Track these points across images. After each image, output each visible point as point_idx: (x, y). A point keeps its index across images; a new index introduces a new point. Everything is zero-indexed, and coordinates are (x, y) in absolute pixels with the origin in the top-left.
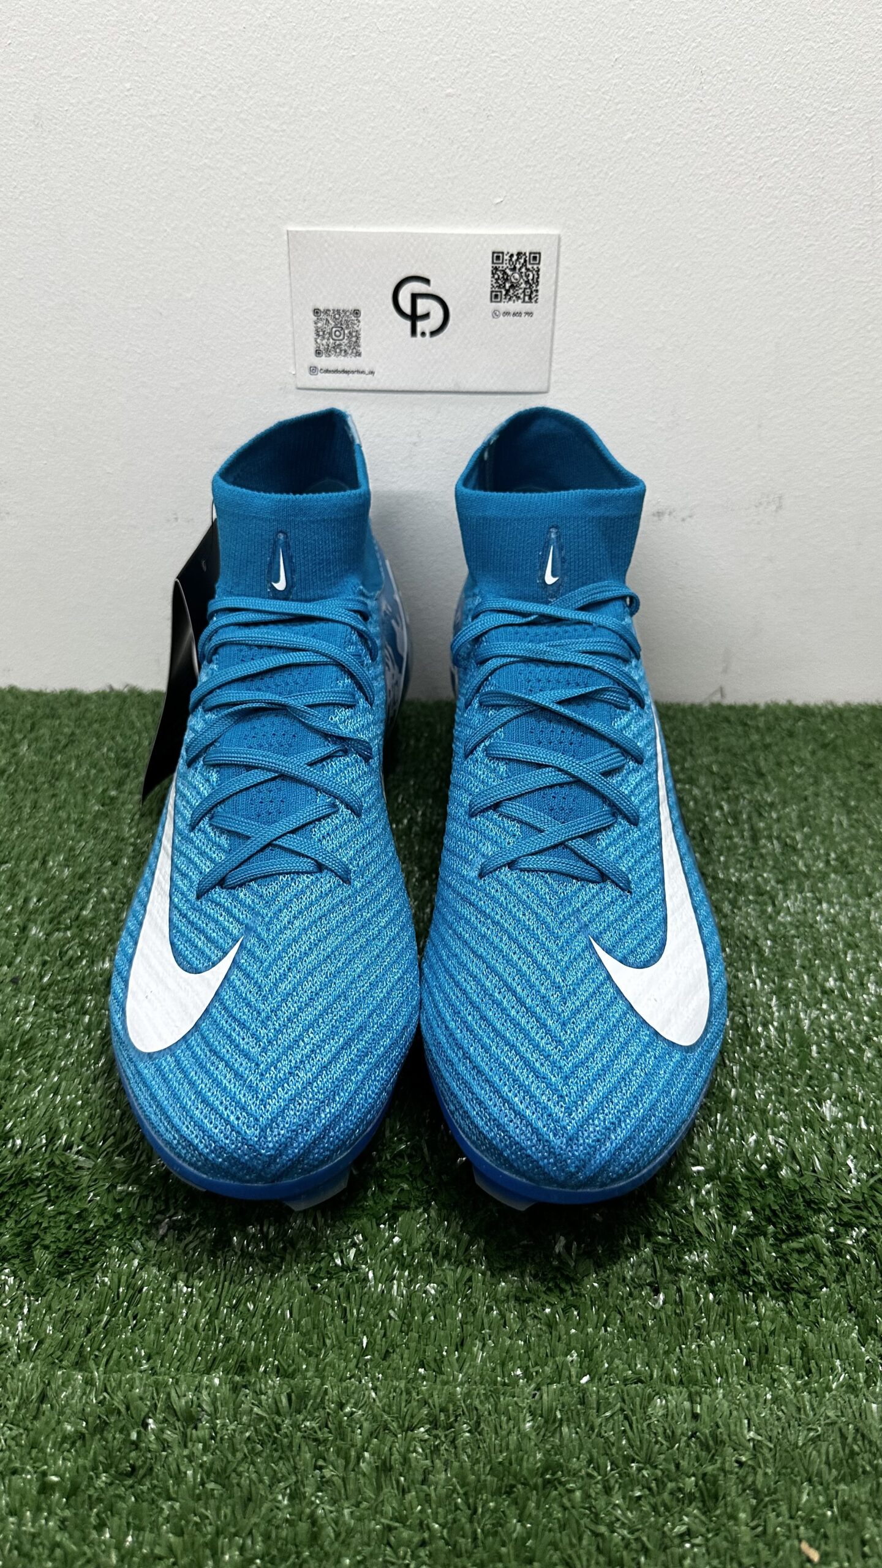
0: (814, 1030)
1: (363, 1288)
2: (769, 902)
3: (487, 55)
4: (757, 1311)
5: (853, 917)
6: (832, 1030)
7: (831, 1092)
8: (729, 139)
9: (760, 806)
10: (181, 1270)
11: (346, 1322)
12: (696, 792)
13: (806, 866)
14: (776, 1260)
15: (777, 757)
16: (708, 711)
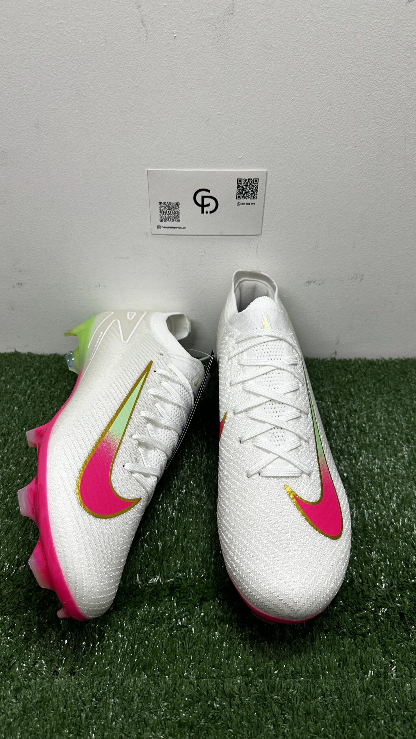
0: (370, 520)
1: (190, 634)
2: (354, 459)
3: (235, 98)
4: (343, 643)
5: (388, 467)
6: (377, 520)
7: (376, 548)
8: (342, 132)
9: (351, 411)
10: (119, 628)
11: (184, 649)
12: (324, 404)
13: (370, 441)
14: (351, 622)
15: (359, 387)
16: (330, 363)
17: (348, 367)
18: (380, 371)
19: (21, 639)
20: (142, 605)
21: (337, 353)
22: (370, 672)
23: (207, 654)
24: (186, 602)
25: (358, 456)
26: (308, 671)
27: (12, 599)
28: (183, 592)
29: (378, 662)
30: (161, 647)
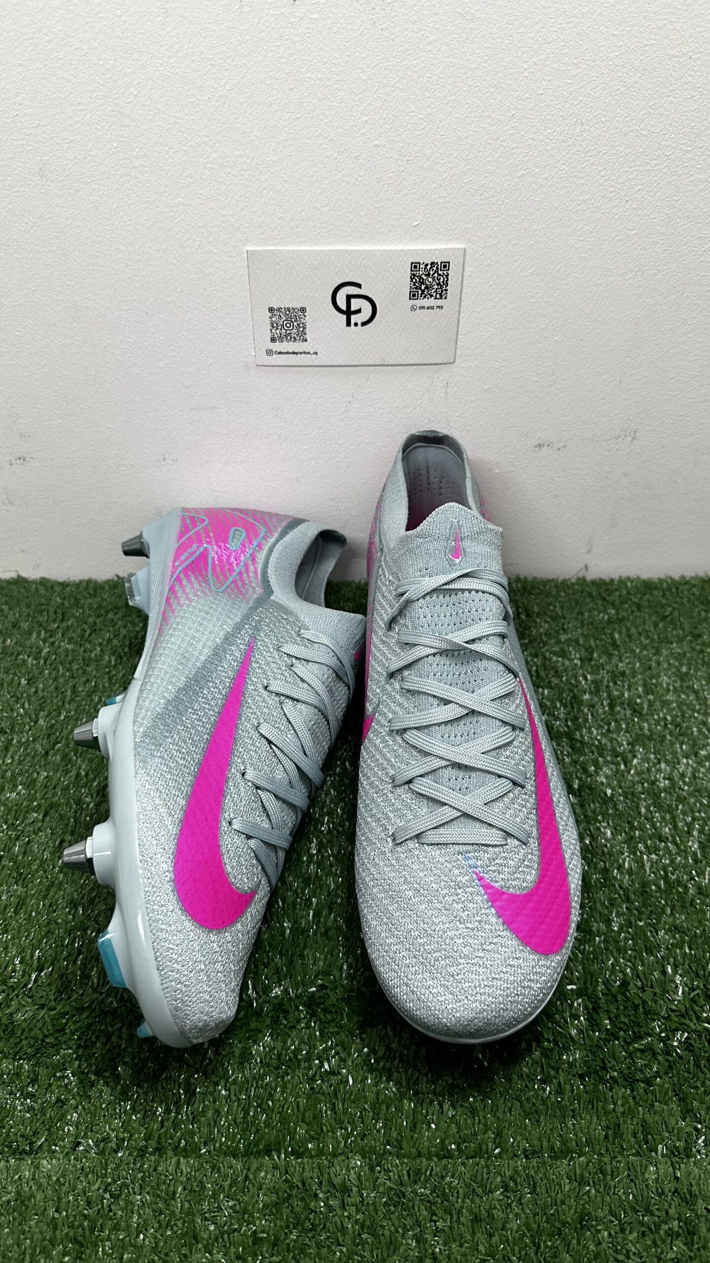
0: (653, 873)
1: (345, 1087)
2: (622, 763)
3: (407, 114)
4: (612, 1097)
5: (683, 776)
6: (666, 873)
9: (616, 676)
10: (221, 1078)
11: (335, 1113)
13: (649, 730)
14: (625, 1059)
15: (628, 630)
16: (576, 587)
17: (609, 595)
18: (664, 601)
19: (50, 1102)
20: (260, 1035)
21: (590, 569)
22: (660, 1146)
23: (377, 1121)
24: (336, 1029)
25: (630, 756)
26: (552, 1148)
27: (31, 1030)
28: (330, 1012)
29: (673, 1129)
30: (296, 1111)
